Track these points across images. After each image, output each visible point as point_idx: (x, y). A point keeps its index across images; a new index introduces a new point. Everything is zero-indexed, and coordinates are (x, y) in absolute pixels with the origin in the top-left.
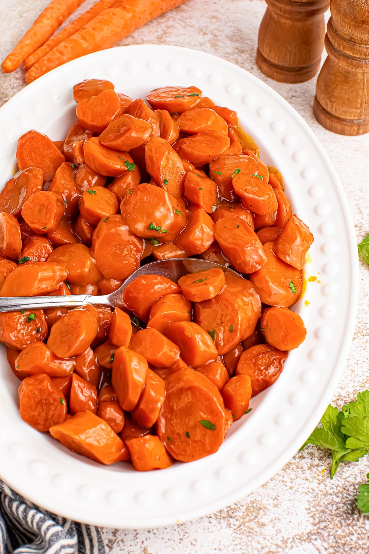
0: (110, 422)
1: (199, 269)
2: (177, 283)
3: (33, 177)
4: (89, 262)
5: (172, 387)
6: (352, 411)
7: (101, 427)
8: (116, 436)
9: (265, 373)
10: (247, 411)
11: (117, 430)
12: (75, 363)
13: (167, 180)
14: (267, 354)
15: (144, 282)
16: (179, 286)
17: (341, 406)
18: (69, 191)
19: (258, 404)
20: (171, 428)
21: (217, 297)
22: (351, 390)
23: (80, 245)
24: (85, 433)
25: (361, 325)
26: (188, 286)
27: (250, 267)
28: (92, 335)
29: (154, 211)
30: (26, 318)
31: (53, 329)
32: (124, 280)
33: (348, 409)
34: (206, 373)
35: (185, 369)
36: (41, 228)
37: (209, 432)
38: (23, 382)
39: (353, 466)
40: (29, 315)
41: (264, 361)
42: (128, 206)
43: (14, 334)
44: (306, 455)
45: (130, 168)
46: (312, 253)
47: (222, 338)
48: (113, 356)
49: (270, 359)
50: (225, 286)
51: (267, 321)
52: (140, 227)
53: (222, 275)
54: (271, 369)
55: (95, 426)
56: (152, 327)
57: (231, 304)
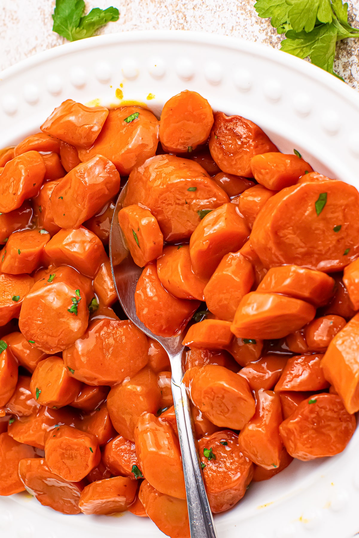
0: (331, 334)
1: (123, 241)
2: (143, 268)
3: (30, 471)
4: (129, 387)
5: (277, 257)
6: (283, 21)
7: (341, 345)
8: (350, 324)
9: (245, 138)
10: (298, 156)
11: (343, 324)
12: (262, 390)
13: (13, 297)
14: (221, 138)
15: (145, 312)
16: (147, 265)
17: (278, 38)
18: (42, 423)
19: (288, 143)
20: (331, 252)
21: (155, 213)
22: (257, 27)
23: (108, 400)
24: (350, 365)
25: (173, 27)
26: (144, 253)
27: (111, 176)
28: (223, 371)
29: (53, 309)
30: (211, 461)
31: (220, 424)
32: (148, 338)
33: (281, 26)
34: (255, 216)
35: (251, 244)
36: (91, 455)
37: (330, 201)
38: (293, 455)
39: (354, 10)
40: (206, 457)
41: (230, 142)
42: (50, 344)
43: (233, 474)
44: (347, 73)
45: (4, 347)
46: (87, 100)
47: (206, 201)
48: (246, 341)
49: (226, 135)
50: (139, 204)
51: (178, 145)
52: (75, 325)
53: (126, 210)
54: (239, 131)
55: (339, 353)
56: (203, 294)
57: (161, 195)
